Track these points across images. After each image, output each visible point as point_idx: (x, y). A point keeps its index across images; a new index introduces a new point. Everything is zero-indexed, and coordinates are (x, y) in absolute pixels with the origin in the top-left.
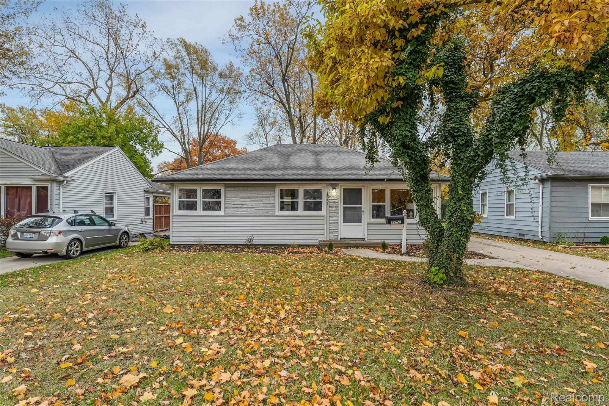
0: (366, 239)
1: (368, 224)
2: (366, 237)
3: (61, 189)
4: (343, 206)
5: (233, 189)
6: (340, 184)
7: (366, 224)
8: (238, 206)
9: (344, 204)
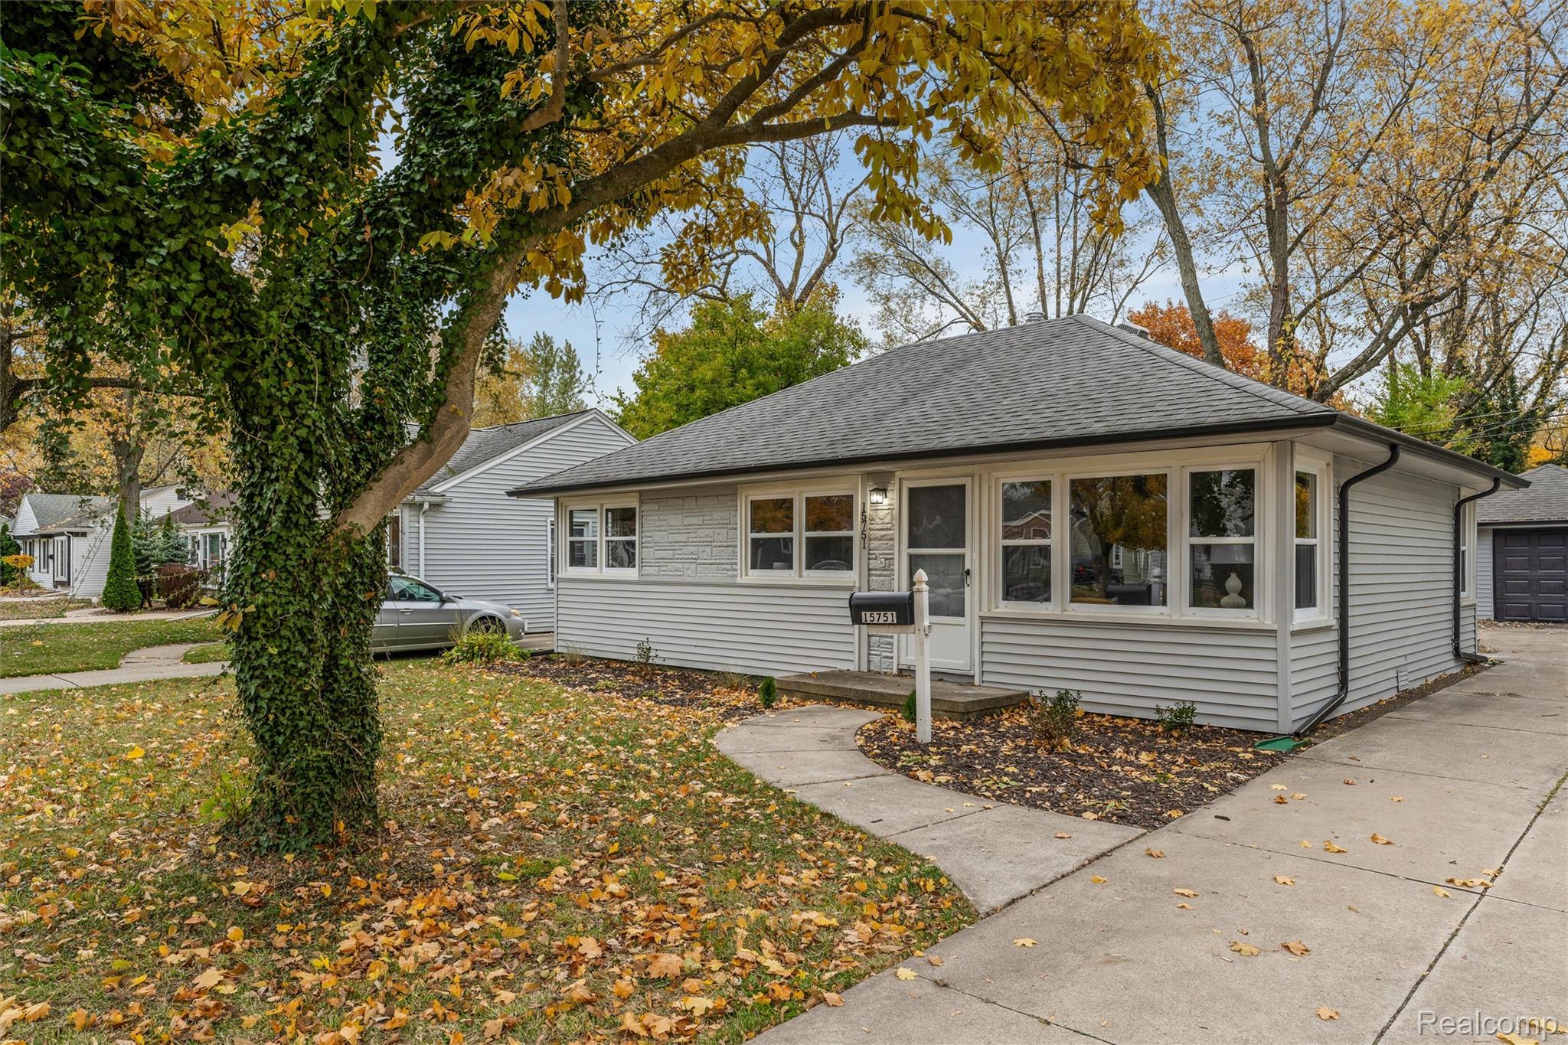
0: (977, 681)
1: (984, 620)
2: (977, 672)
3: (422, 521)
4: (906, 552)
5: (656, 507)
6: (898, 474)
7: (977, 622)
8: (664, 554)
9: (911, 545)
